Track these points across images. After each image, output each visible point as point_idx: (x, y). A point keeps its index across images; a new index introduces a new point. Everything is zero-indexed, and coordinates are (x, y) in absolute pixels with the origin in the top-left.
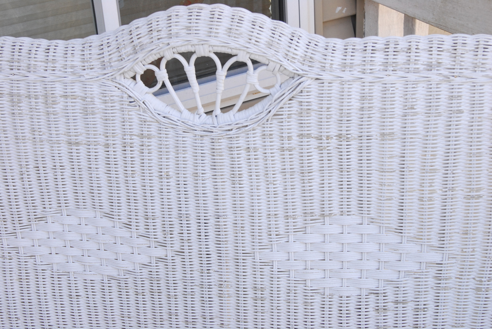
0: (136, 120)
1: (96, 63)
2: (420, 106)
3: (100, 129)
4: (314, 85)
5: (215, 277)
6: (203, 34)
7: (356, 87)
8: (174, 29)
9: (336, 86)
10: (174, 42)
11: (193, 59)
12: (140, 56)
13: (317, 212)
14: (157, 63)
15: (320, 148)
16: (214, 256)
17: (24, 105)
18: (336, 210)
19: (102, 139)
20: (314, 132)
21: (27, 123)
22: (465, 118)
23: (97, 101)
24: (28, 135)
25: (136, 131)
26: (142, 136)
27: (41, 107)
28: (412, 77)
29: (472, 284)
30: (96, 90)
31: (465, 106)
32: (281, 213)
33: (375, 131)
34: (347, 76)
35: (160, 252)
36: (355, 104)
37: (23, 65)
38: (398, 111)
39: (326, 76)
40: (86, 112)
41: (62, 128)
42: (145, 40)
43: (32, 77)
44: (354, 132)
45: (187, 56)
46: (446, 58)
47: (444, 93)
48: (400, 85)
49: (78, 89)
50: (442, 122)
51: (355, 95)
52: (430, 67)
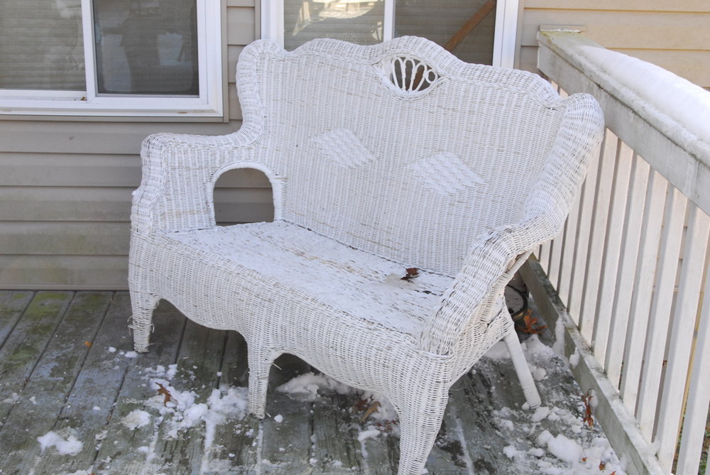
0: (376, 87)
1: (368, 57)
2: (487, 100)
3: (361, 88)
4: (448, 82)
5: (390, 174)
6: (411, 49)
8: (400, 45)
9: (456, 84)
11: (405, 61)
13: (438, 148)
15: (445, 114)
16: (392, 163)
17: (335, 71)
18: (445, 149)
19: (361, 94)
20: (444, 106)
21: (334, 80)
23: (363, 74)
24: (333, 86)
25: (375, 92)
26: (376, 95)
27: (341, 73)
28: (487, 84)
29: (492, 198)
31: (505, 103)
32: (423, 146)
33: (467, 109)
34: (461, 79)
35: (370, 157)
36: (462, 94)
37: (341, 53)
38: (478, 100)
39: (453, 78)
40: (358, 79)
41: (347, 85)
43: (342, 58)
44: (459, 108)
45: (403, 59)
47: (498, 95)
49: (357, 68)
50: (494, 109)
51: (463, 90)
52: (496, 81)
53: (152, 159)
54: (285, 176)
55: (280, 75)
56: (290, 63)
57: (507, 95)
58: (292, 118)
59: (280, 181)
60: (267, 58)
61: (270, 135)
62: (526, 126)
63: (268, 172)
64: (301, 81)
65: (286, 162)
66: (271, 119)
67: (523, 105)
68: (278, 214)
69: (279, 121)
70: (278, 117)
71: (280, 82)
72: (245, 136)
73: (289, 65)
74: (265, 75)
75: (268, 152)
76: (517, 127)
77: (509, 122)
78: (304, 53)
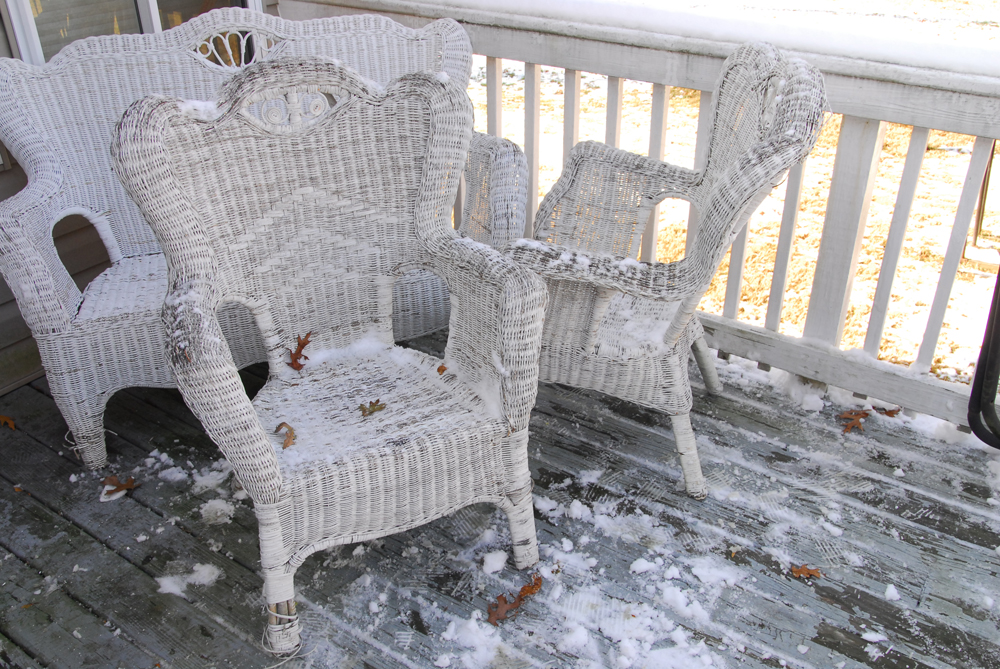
0: (200, 72)
1: (174, 43)
2: (344, 49)
3: (181, 79)
4: (293, 44)
6: (232, 21)
7: (313, 43)
8: (216, 20)
9: (303, 43)
10: (217, 27)
12: (199, 36)
14: (208, 40)
17: (136, 70)
19: (182, 85)
21: (138, 80)
22: (366, 52)
23: (177, 63)
24: (140, 87)
25: (201, 78)
26: (205, 81)
27: (146, 70)
28: (338, 35)
30: (176, 58)
31: (365, 47)
34: (307, 37)
37: (132, 47)
39: (297, 38)
40: (172, 70)
41: (159, 81)
42: (201, 27)
43: (138, 53)
45: (224, 34)
46: (352, 26)
47: (354, 42)
48: (333, 40)
49: (166, 58)
50: (355, 55)
51: (313, 47)
52: (345, 30)
54: (107, 210)
55: (52, 96)
56: (58, 77)
57: (363, 39)
58: (90, 140)
59: (104, 217)
60: (23, 80)
61: (72, 170)
62: (397, 63)
63: (86, 212)
64: (87, 94)
65: (103, 193)
66: (63, 151)
67: (385, 44)
68: (116, 253)
69: (73, 150)
70: (71, 145)
71: (56, 103)
72: (48, 181)
73: (59, 81)
74: (31, 100)
75: (78, 190)
76: (388, 66)
77: (377, 63)
78: (74, 60)
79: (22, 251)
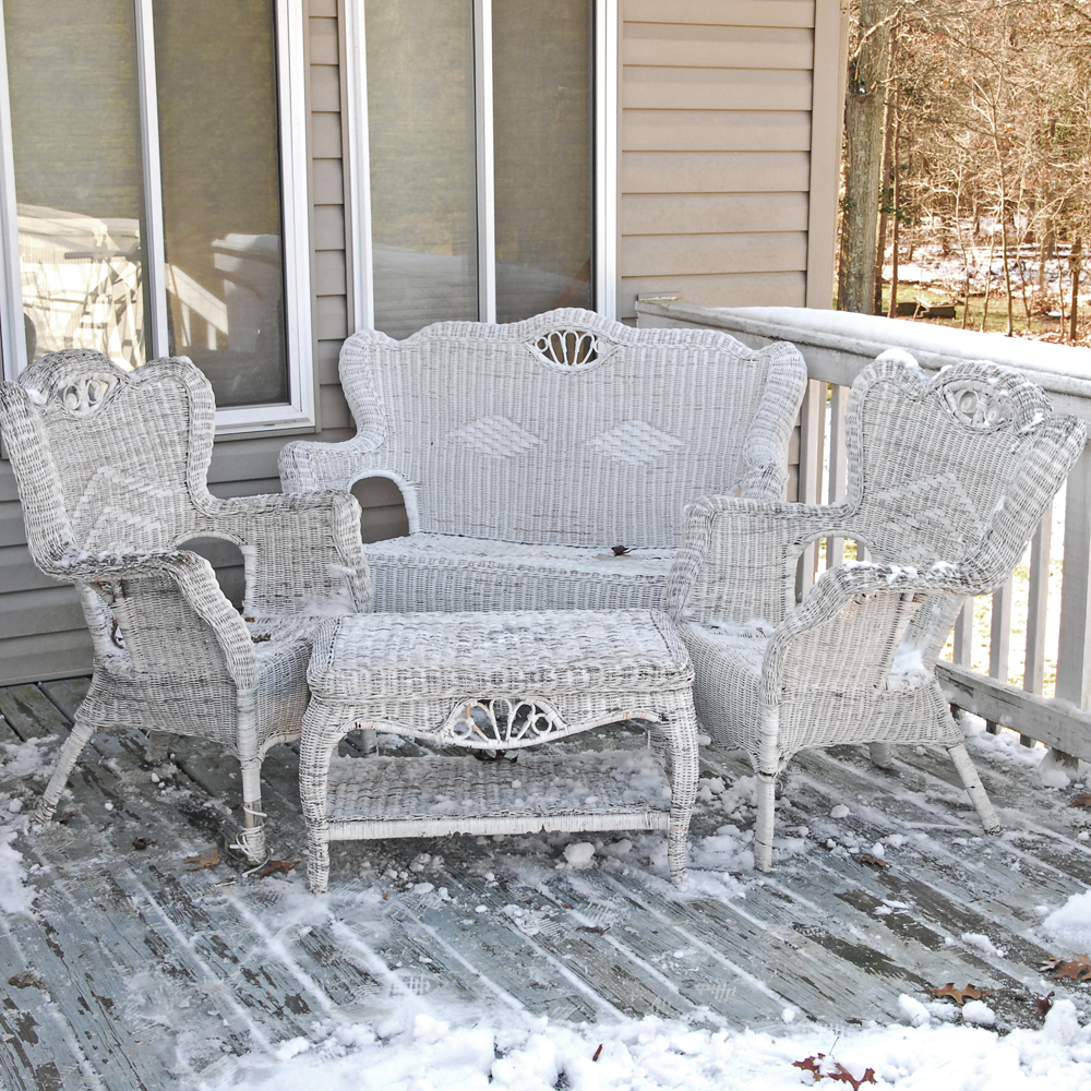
0: (532, 365)
1: (515, 335)
2: (674, 361)
3: (513, 369)
4: (624, 349)
5: (564, 455)
6: (571, 321)
7: (644, 350)
9: (634, 349)
10: (556, 324)
11: (565, 334)
12: (538, 331)
13: (621, 418)
14: (546, 336)
15: (625, 383)
16: (565, 443)
17: (475, 355)
18: (630, 418)
19: (513, 375)
20: (622, 374)
21: (475, 365)
22: (695, 367)
23: (513, 354)
24: (474, 371)
25: (531, 371)
26: (534, 374)
27: (484, 356)
28: (671, 346)
29: (696, 457)
30: (513, 348)
31: (695, 361)
32: (602, 419)
33: (652, 373)
34: (640, 344)
35: (535, 441)
36: (643, 359)
37: (478, 334)
38: (664, 363)
39: (629, 344)
40: (506, 359)
41: (493, 368)
42: (542, 323)
43: (481, 339)
44: (642, 374)
45: (562, 332)
46: (688, 339)
47: (686, 355)
48: (665, 351)
49: (504, 348)
50: (684, 369)
51: (643, 355)
52: (680, 342)
53: (301, 470)
54: (418, 480)
55: (399, 367)
56: (408, 352)
57: (696, 354)
58: (420, 412)
59: (413, 487)
60: (378, 350)
61: (395, 437)
62: (724, 381)
63: (397, 478)
64: (428, 371)
65: (418, 464)
66: (393, 418)
67: (716, 360)
68: (415, 525)
69: (403, 418)
70: (402, 413)
71: (400, 374)
72: (368, 440)
73: (408, 356)
74: (379, 368)
75: (395, 457)
76: (714, 384)
77: (704, 380)
78: (426, 339)
79: (302, 479)
